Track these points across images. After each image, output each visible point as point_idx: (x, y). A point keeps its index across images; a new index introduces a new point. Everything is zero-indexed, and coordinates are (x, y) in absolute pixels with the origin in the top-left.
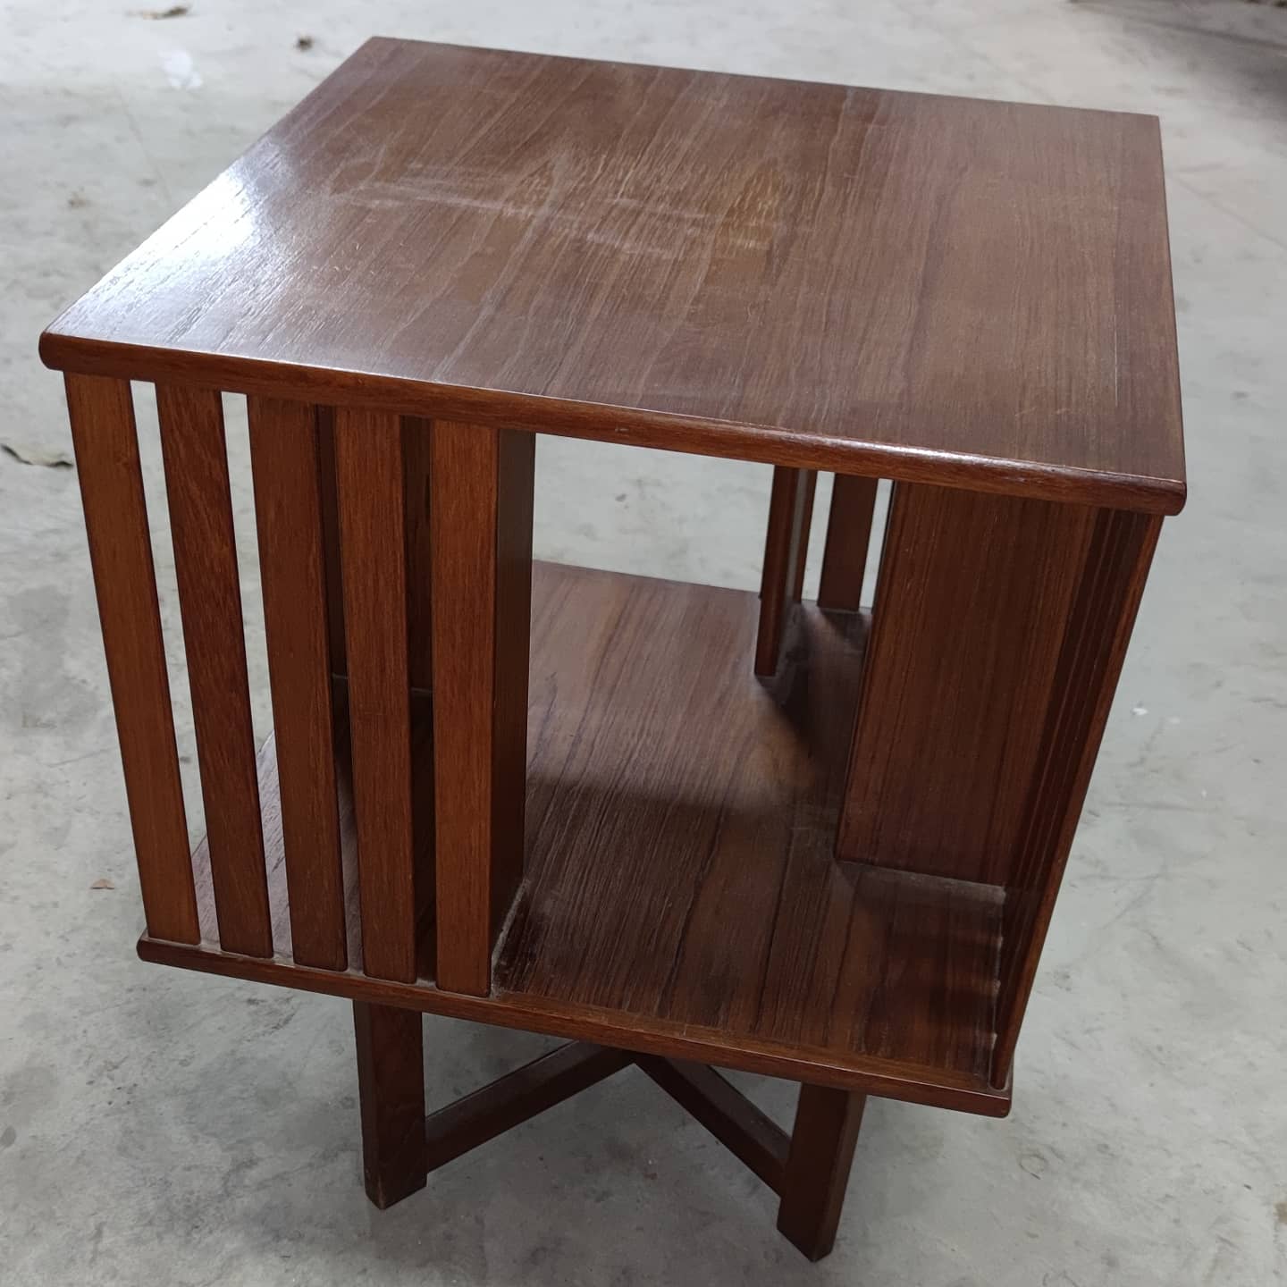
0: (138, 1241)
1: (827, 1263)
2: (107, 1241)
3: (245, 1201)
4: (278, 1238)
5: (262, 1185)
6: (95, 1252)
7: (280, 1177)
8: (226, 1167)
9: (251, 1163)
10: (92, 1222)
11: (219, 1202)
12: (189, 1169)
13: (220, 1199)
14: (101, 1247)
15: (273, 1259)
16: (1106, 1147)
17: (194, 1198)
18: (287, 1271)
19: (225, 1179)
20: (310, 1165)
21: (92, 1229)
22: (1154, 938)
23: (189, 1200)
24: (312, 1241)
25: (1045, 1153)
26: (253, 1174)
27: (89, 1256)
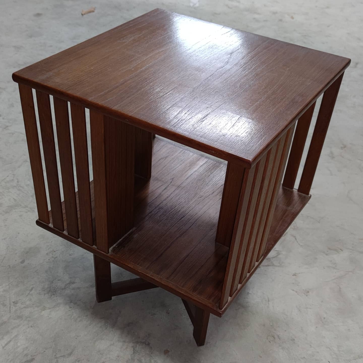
0: (40, 294)
1: (201, 348)
2: (33, 292)
3: (68, 292)
4: (71, 302)
5: (73, 289)
6: (29, 294)
7: (79, 288)
8: (68, 282)
9: (74, 283)
10: (31, 287)
11: (62, 290)
12: (59, 280)
13: (63, 289)
14: (31, 293)
15: (68, 307)
16: (294, 340)
17: (57, 287)
18: (69, 311)
19: (66, 285)
20: (87, 287)
21: (30, 288)
22: (340, 288)
23: (55, 288)
24: (78, 305)
25: (276, 336)
26: (73, 286)
27: (27, 294)
